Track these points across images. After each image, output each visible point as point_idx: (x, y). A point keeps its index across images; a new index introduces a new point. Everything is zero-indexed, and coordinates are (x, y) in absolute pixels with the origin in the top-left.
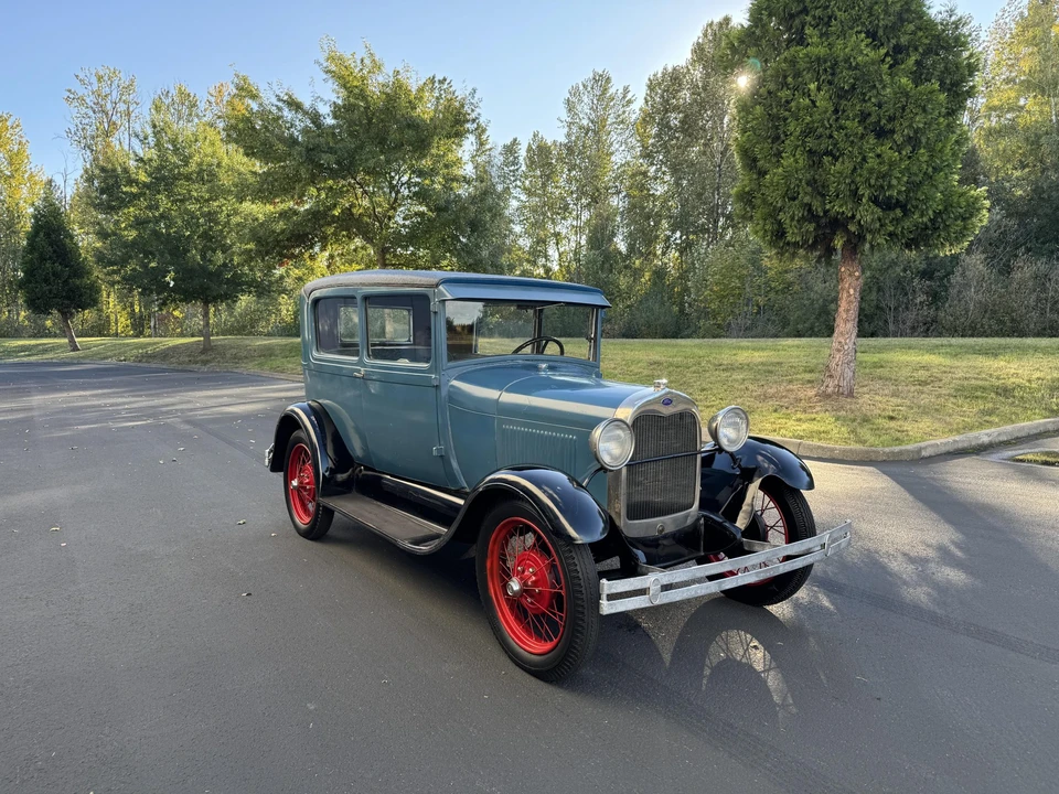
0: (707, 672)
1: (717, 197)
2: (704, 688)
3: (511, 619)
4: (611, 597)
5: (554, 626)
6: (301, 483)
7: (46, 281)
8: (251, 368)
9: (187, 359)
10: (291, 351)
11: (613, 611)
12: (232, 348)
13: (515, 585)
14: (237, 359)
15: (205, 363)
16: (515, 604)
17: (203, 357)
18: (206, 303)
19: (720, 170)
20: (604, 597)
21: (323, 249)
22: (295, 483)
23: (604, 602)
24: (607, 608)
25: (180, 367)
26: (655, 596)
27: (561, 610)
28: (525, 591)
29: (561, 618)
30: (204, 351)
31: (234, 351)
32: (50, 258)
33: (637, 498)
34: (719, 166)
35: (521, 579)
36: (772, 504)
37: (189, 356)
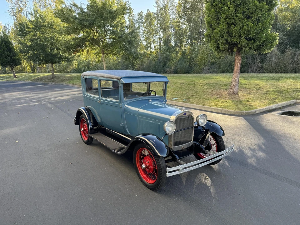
0: (195, 187)
1: (200, 29)
2: (194, 192)
3: (143, 173)
4: (169, 172)
5: (154, 176)
6: (84, 129)
7: (6, 57)
8: (66, 83)
9: (48, 80)
10: (77, 78)
11: (170, 176)
12: (60, 77)
13: (144, 166)
14: (62, 80)
15: (53, 81)
16: (144, 170)
17: (52, 80)
18: (52, 64)
19: (202, 21)
20: (167, 172)
21: (85, 49)
22: (82, 129)
23: (167, 174)
24: (168, 175)
25: (46, 83)
26: (181, 171)
27: (156, 172)
28: (147, 167)
29: (156, 175)
30: (52, 78)
31: (61, 78)
32: (6, 51)
33: (176, 140)
34: (201, 20)
35: (145, 164)
36: (213, 139)
37: (49, 79)
